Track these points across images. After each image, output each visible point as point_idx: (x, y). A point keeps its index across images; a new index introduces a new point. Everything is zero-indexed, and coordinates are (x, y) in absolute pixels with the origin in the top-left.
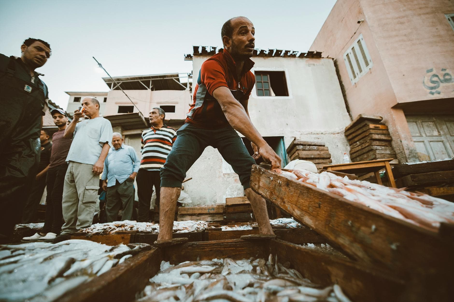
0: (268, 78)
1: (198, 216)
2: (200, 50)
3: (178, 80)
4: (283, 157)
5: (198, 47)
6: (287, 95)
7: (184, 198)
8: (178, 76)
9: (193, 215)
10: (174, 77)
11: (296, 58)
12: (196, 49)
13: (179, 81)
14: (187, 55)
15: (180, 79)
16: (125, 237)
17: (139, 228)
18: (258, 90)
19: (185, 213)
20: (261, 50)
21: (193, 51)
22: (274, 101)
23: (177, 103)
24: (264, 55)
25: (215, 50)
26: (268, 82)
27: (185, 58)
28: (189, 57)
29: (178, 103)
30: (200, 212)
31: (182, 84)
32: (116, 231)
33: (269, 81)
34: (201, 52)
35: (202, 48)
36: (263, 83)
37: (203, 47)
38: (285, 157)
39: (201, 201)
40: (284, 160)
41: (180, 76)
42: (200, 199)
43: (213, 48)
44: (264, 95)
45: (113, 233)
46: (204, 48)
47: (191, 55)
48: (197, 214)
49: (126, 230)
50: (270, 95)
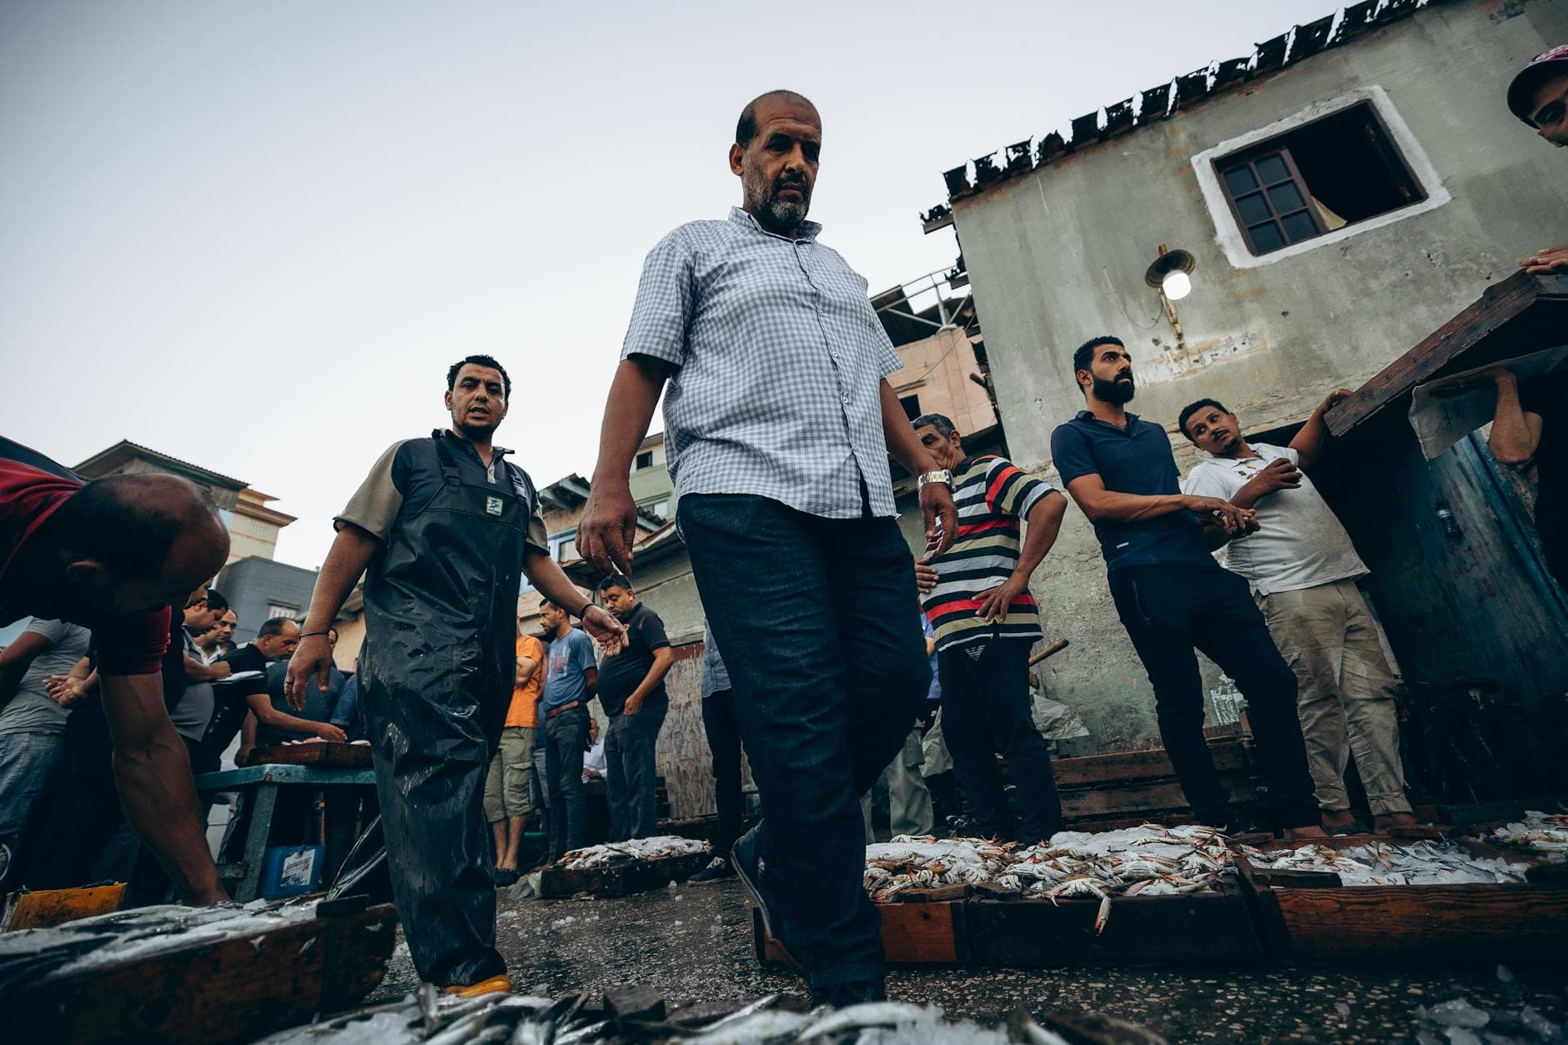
0: (1284, 164)
1: (1135, 791)
2: (971, 177)
3: (906, 307)
4: (1474, 479)
5: (963, 169)
6: (1419, 195)
7: (1056, 721)
8: (899, 293)
9: (1113, 788)
10: (889, 303)
11: (1419, 18)
12: (955, 178)
13: (910, 311)
14: (931, 211)
15: (911, 302)
16: (932, 914)
17: (968, 874)
18: (1250, 229)
19: (1077, 778)
20: (1222, 66)
21: (948, 191)
22: (1345, 247)
23: (920, 383)
24: (1241, 80)
25: (1026, 152)
26: (1292, 181)
27: (924, 227)
28: (936, 218)
29: (923, 385)
30: (1138, 770)
31: (920, 315)
32: (893, 888)
33: (1297, 176)
34: (976, 181)
35: (977, 167)
36: (1266, 193)
37: (977, 162)
38: (1484, 477)
39: (1121, 724)
40: (1485, 491)
41: (907, 291)
42: (1113, 717)
43: (1015, 148)
44: (1287, 239)
45: (887, 897)
46: (983, 165)
47: (945, 207)
48: (1127, 780)
49: (927, 887)
50: (1319, 230)
